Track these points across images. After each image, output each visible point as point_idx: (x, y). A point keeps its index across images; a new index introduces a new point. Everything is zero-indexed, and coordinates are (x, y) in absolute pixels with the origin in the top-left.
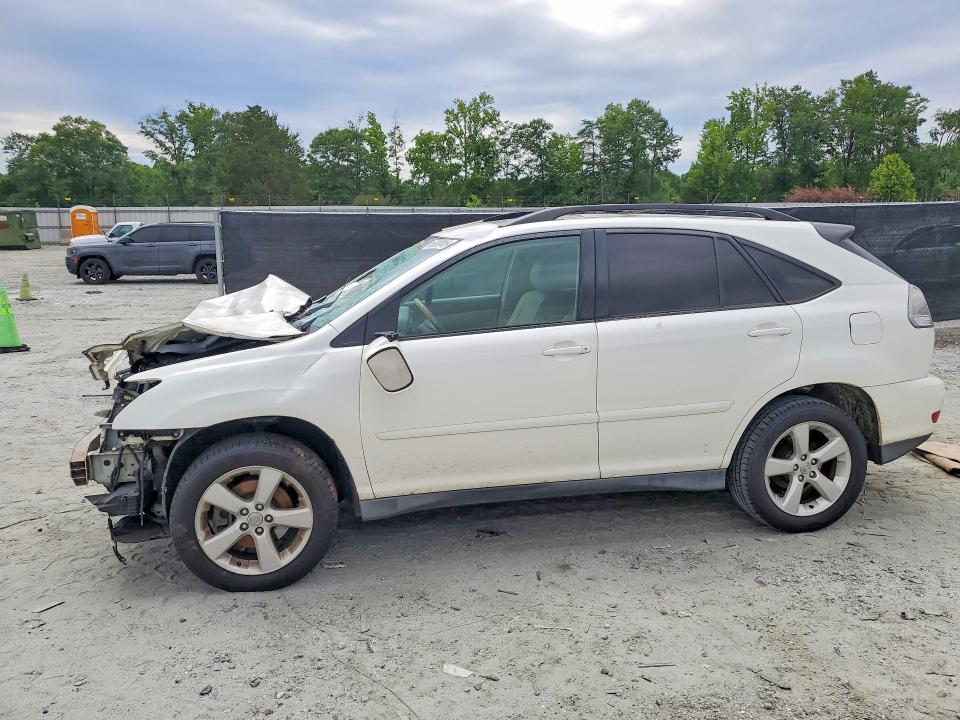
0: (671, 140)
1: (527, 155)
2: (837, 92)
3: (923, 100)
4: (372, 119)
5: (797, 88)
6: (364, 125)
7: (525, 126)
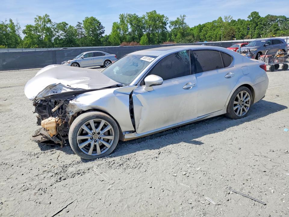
0: (102, 27)
1: (61, 32)
2: (146, 15)
3: (167, 18)
4: (11, 21)
5: (135, 14)
6: (8, 22)
7: (60, 23)
